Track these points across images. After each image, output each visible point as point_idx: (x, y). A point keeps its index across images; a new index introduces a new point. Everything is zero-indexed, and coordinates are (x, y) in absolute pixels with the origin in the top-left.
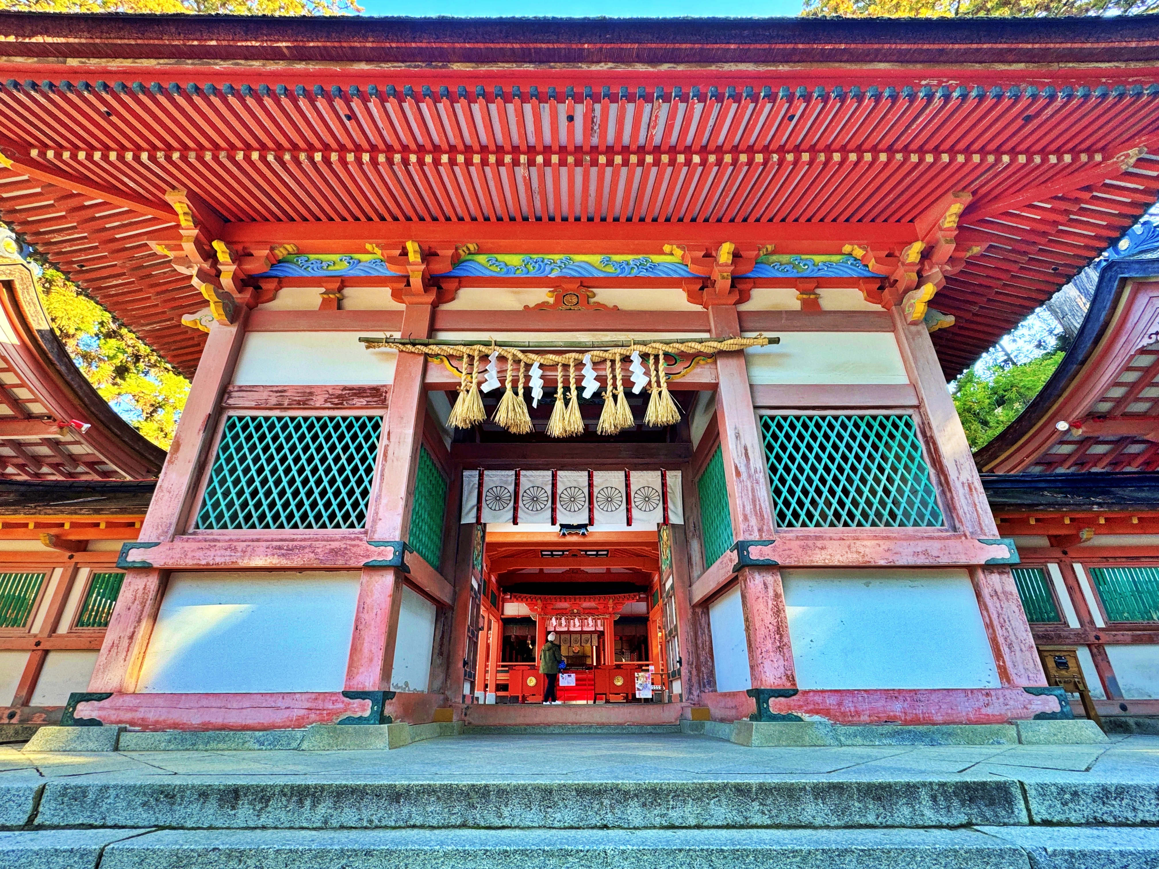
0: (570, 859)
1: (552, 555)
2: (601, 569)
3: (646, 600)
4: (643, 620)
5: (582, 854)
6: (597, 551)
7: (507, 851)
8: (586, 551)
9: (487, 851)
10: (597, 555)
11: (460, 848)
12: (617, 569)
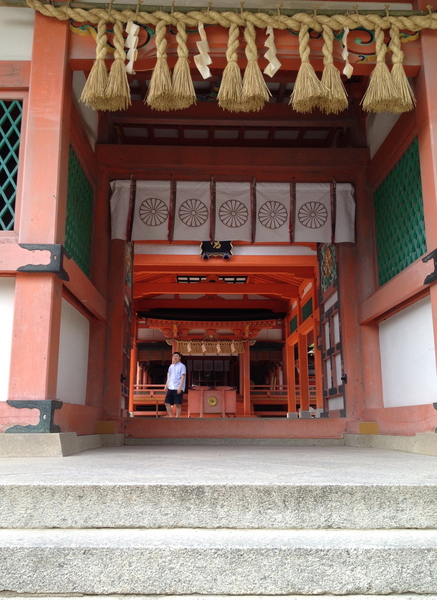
0: (310, 558)
1: (189, 281)
2: (237, 295)
3: (282, 327)
4: (278, 346)
5: (322, 553)
6: (235, 277)
7: (239, 550)
8: (224, 277)
9: (218, 550)
10: (235, 281)
11: (188, 548)
12: (253, 295)
